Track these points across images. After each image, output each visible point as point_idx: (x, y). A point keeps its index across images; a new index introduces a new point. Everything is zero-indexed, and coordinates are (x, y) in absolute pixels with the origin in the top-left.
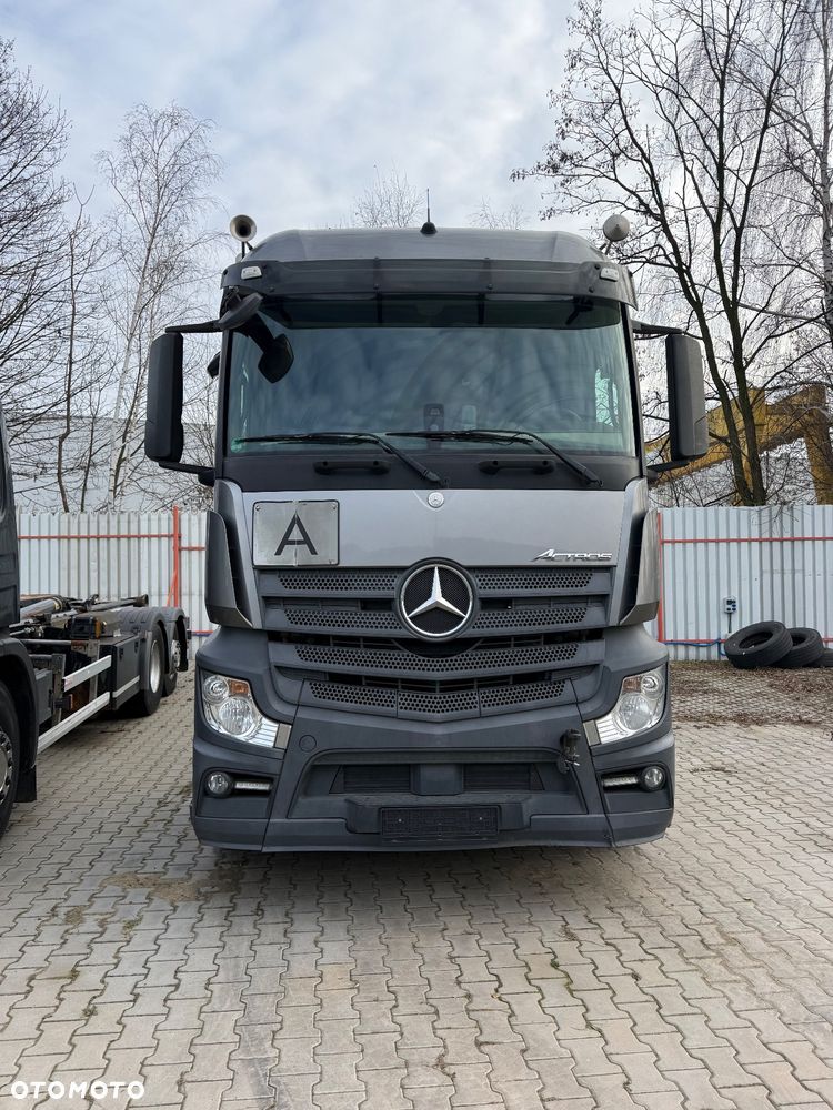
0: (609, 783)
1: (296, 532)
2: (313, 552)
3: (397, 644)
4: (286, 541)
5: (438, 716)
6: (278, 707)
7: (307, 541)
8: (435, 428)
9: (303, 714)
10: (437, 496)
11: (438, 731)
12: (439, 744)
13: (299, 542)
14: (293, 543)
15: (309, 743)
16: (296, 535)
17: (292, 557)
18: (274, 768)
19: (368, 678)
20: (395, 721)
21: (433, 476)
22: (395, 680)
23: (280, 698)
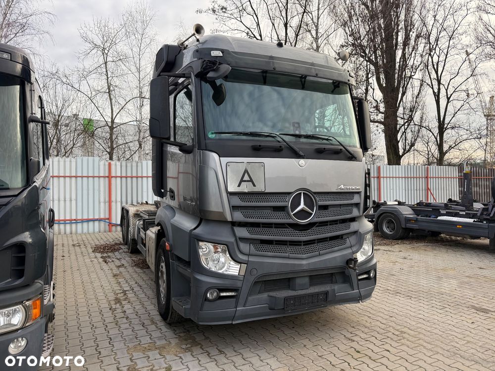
0: (360, 277)
1: (246, 177)
2: (254, 185)
3: (287, 226)
4: (242, 181)
5: (304, 256)
6: (241, 257)
7: (251, 181)
8: (297, 133)
9: (252, 259)
10: (302, 162)
11: (304, 262)
12: (305, 268)
13: (248, 181)
14: (245, 181)
15: (255, 272)
16: (246, 178)
17: (246, 188)
18: (239, 284)
19: (276, 241)
20: (287, 259)
21: (301, 153)
22: (286, 241)
23: (241, 252)
